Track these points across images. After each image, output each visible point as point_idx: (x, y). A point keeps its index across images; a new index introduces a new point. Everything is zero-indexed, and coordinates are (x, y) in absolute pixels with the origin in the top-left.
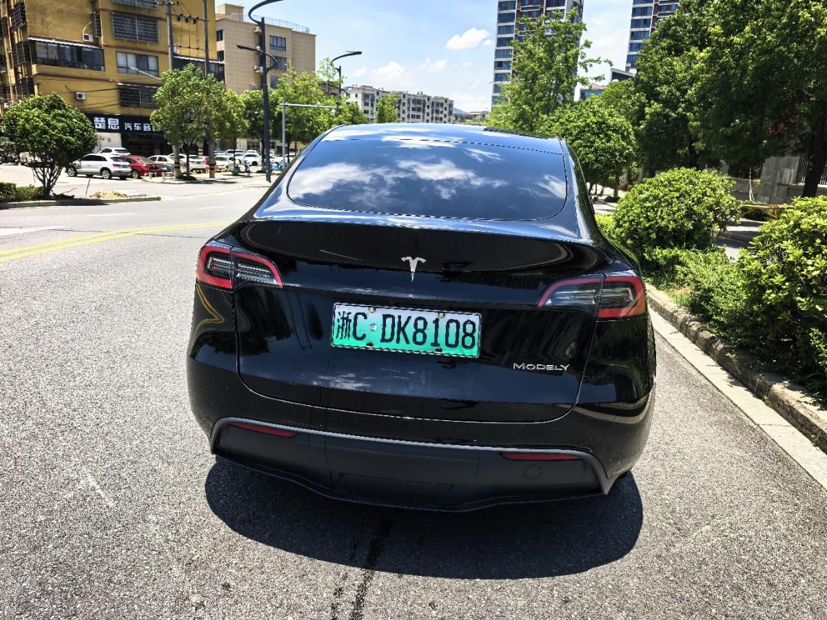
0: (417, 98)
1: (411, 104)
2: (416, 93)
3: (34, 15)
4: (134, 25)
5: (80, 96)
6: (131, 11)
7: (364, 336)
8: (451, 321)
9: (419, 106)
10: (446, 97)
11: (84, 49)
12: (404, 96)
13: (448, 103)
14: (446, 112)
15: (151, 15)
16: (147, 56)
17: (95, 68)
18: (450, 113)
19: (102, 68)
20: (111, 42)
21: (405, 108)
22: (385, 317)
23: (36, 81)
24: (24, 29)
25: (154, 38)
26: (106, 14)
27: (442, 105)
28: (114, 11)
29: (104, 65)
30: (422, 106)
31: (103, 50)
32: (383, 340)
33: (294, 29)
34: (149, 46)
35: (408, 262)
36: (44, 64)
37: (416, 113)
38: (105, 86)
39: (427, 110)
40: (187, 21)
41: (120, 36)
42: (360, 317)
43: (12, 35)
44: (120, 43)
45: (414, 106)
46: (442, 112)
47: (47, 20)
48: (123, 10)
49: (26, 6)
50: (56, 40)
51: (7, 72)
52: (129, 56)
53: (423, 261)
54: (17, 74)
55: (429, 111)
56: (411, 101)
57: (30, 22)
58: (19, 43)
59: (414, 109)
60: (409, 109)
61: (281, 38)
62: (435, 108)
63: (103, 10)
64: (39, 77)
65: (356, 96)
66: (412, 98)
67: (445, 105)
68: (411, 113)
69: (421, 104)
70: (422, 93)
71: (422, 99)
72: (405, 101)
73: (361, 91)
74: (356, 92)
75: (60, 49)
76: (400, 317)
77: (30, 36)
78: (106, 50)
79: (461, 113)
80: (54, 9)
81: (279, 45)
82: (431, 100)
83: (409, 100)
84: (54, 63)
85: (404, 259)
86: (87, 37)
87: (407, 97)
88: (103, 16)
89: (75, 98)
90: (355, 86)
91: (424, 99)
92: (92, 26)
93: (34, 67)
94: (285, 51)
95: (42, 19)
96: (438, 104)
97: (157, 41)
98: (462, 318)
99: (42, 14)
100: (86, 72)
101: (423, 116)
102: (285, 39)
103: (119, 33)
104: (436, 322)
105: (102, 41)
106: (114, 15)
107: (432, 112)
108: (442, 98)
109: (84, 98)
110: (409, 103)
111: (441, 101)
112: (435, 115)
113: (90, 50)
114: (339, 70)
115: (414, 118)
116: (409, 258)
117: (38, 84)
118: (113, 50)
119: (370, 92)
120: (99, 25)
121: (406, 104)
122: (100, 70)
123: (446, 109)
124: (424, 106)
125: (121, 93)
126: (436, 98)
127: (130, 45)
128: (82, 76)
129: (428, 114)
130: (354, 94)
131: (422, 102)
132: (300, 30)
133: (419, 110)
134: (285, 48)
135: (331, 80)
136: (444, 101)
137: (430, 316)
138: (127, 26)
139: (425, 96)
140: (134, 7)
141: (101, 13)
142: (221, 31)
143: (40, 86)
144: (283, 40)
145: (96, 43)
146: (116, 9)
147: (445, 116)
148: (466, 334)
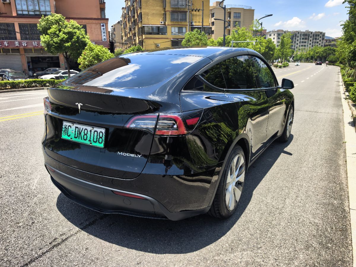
0: (305, 33)
1: (302, 36)
2: (304, 31)
3: (145, 16)
4: (178, 15)
5: (158, 45)
6: (177, 10)
7: (70, 135)
8: (95, 131)
9: (306, 37)
10: (321, 31)
11: (160, 27)
12: (298, 33)
13: (322, 34)
14: (321, 39)
15: (185, 11)
16: (182, 27)
17: (164, 34)
18: (323, 39)
19: (166, 34)
20: (170, 23)
21: (299, 39)
22: (76, 127)
23: (144, 41)
24: (141, 22)
25: (185, 19)
26: (169, 12)
27: (319, 35)
28: (171, 11)
29: (167, 33)
30: (307, 37)
31: (167, 27)
32: (75, 137)
33: (245, 8)
34: (183, 23)
35: (77, 104)
36: (147, 34)
37: (304, 41)
38: (167, 40)
39: (310, 39)
40: (195, 11)
41: (173, 21)
42: (70, 127)
43: (138, 25)
44: (173, 23)
45: (303, 37)
46: (318, 39)
47: (149, 17)
48: (175, 10)
49: (142, 13)
50: (151, 25)
51: (136, 39)
52: (176, 28)
53: (82, 105)
54: (139, 38)
55: (311, 39)
56: (302, 35)
57: (143, 19)
58: (140, 27)
59: (303, 39)
60: (300, 39)
61: (239, 13)
62: (315, 37)
63: (168, 11)
64: (145, 39)
65: (274, 35)
66: (303, 33)
67: (320, 35)
68: (302, 40)
69: (307, 36)
70: (308, 30)
71: (308, 33)
72: (299, 35)
73: (276, 33)
74: (274, 33)
75: (152, 28)
76: (80, 128)
77: (143, 24)
78: (168, 26)
79: (329, 39)
80: (151, 13)
81: (238, 16)
82: (313, 34)
83: (301, 35)
84: (150, 34)
85: (76, 104)
86: (161, 22)
87: (300, 33)
88: (168, 13)
89: (156, 46)
90: (274, 31)
91: (309, 33)
92: (164, 17)
93: (144, 36)
94: (240, 18)
95: (147, 18)
96: (316, 35)
97: (186, 21)
98: (99, 130)
99: (147, 16)
100: (160, 36)
101: (308, 42)
102: (240, 13)
103: (172, 20)
104: (91, 131)
105: (167, 24)
106: (171, 13)
107: (313, 39)
108: (319, 32)
109: (159, 46)
110: (301, 36)
111: (318, 34)
112: (314, 41)
113: (162, 27)
114: (261, 24)
115: (303, 43)
116: (78, 103)
117: (145, 42)
118: (170, 26)
119: (281, 33)
120: (166, 17)
121: (299, 37)
122: (165, 34)
123: (320, 37)
124: (309, 37)
125: (172, 43)
126: (316, 32)
127: (176, 23)
128: (159, 37)
129: (311, 41)
130: (273, 34)
131: (308, 35)
132: (248, 8)
133: (306, 39)
134: (240, 17)
135: (257, 29)
136: (320, 34)
137: (89, 128)
138: (176, 17)
139: (310, 32)
140: (179, 8)
141: (167, 13)
142: (214, 13)
143: (145, 43)
144: (240, 14)
145: (165, 24)
146: (172, 10)
147: (320, 41)
148: (100, 137)
